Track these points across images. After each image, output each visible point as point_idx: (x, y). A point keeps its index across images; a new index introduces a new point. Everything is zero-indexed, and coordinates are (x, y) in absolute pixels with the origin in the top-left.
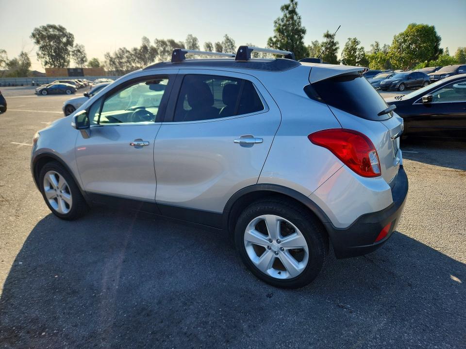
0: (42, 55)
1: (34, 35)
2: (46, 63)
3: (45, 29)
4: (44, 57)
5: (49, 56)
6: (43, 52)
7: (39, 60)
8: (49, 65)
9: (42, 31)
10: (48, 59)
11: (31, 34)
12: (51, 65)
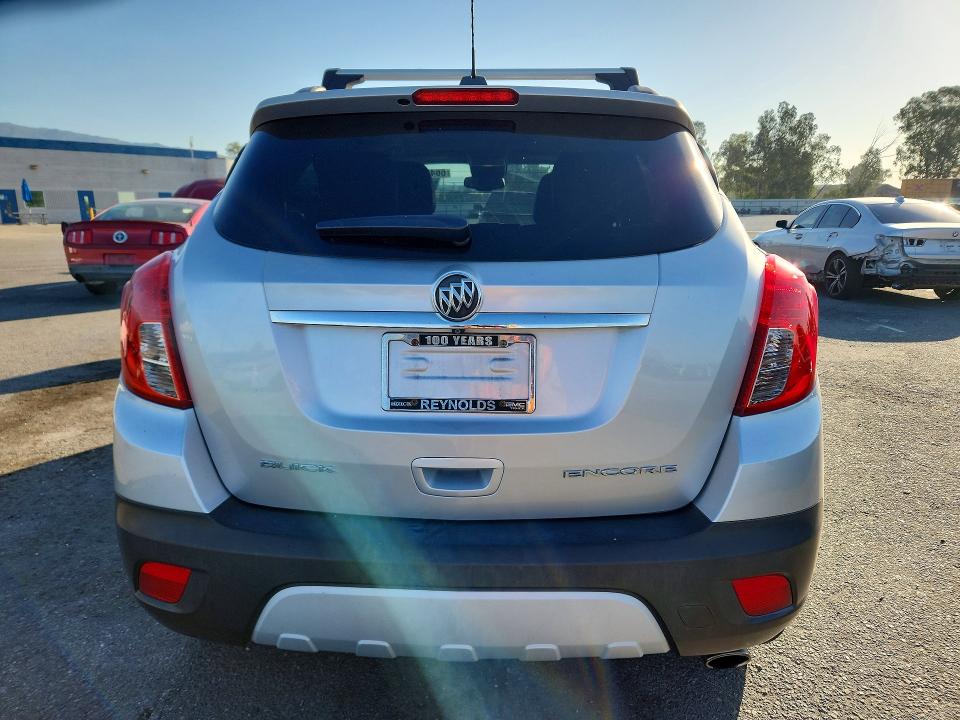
0: (908, 154)
1: (903, 113)
2: (911, 168)
3: (933, 97)
4: (909, 157)
5: (921, 155)
6: (912, 147)
7: (899, 163)
8: (916, 173)
9: (925, 103)
10: (917, 159)
11: (899, 112)
12: (920, 172)
